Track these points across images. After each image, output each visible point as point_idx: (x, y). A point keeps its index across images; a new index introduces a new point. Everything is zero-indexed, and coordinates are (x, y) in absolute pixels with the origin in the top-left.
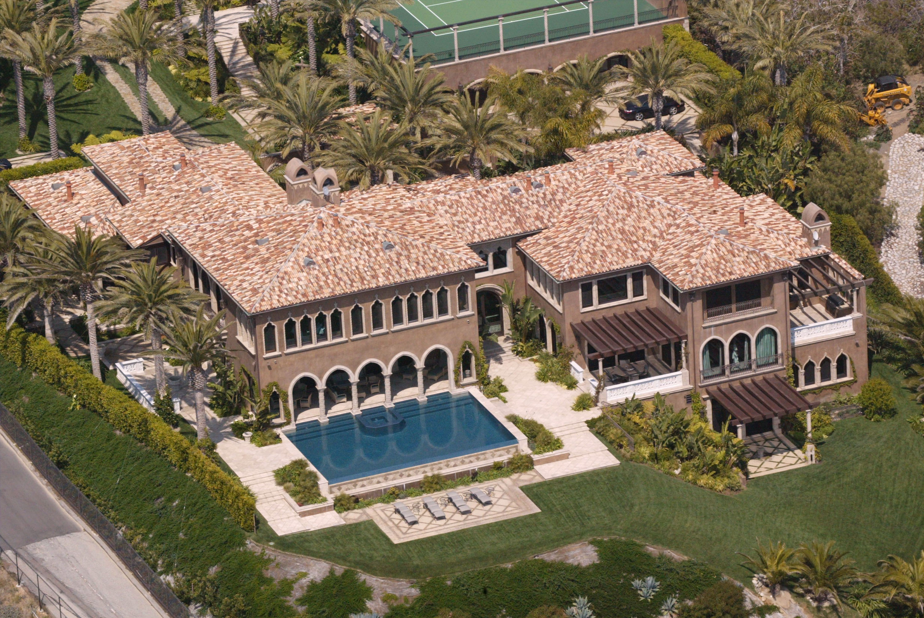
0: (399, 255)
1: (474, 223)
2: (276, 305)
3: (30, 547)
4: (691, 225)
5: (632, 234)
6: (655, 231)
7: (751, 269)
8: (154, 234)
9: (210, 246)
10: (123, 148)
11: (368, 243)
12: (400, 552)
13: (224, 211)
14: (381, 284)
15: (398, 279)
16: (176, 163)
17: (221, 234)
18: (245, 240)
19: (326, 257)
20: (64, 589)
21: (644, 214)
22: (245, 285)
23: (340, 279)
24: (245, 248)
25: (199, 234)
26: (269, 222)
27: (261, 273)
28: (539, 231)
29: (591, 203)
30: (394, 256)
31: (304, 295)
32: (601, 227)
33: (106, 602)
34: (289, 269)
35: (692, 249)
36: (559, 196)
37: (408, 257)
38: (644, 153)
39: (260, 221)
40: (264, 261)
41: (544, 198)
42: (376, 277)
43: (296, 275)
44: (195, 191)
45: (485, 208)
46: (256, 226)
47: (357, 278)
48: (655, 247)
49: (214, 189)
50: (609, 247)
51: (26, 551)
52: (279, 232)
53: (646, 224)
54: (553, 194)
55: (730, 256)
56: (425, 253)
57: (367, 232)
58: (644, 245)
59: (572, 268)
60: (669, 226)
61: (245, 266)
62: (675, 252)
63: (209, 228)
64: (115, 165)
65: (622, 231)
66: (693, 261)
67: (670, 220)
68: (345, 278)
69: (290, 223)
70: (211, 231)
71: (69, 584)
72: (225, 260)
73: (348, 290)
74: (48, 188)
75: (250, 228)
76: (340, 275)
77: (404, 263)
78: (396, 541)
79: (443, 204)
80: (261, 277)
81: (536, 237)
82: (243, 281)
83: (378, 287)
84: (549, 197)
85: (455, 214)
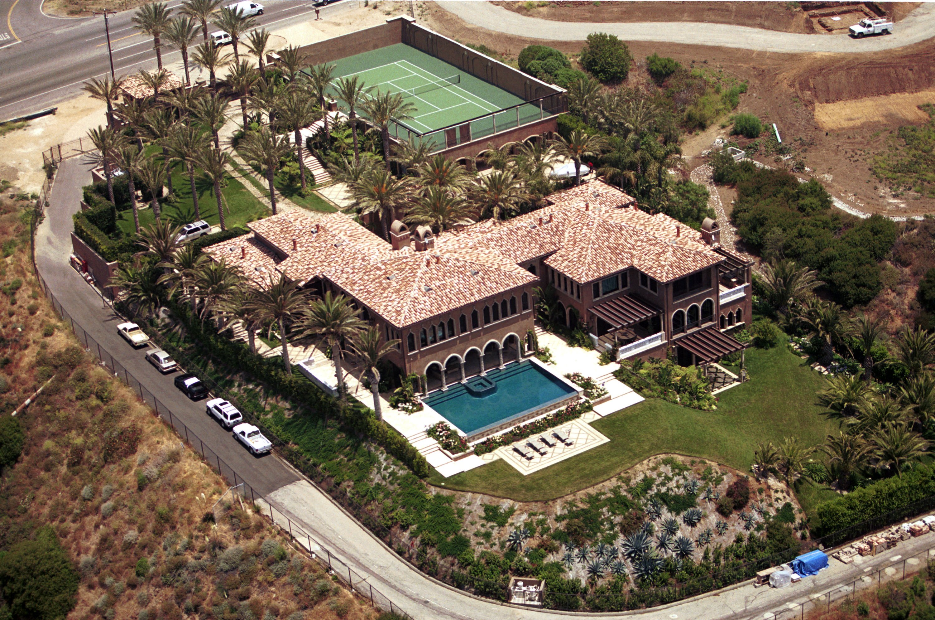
0: (483, 279)
1: (515, 252)
2: (415, 321)
3: (272, 495)
4: (650, 240)
5: (616, 248)
6: (629, 245)
7: (699, 265)
8: (312, 277)
9: (356, 283)
10: (273, 223)
11: (461, 272)
12: (528, 480)
13: (355, 258)
14: (477, 299)
15: (488, 295)
16: (313, 230)
17: (361, 274)
18: (379, 278)
19: (438, 284)
20: (305, 525)
21: (619, 235)
22: (389, 308)
23: (451, 299)
24: (380, 283)
25: (345, 275)
26: (391, 265)
27: (398, 300)
28: (555, 252)
29: (584, 231)
30: (480, 279)
31: (431, 311)
32: (596, 246)
33: (334, 531)
34: (417, 296)
35: (659, 255)
36: (561, 228)
37: (489, 279)
38: (598, 195)
39: (385, 264)
40: (398, 291)
41: (552, 230)
42: (472, 295)
43: (422, 299)
44: (331, 248)
45: (518, 241)
46: (383, 267)
47: (460, 296)
48: (632, 256)
49: (344, 244)
50: (605, 258)
51: (270, 498)
52: (401, 270)
53: (622, 241)
54: (557, 227)
55: (684, 258)
56: (499, 275)
57: (458, 264)
58: (625, 255)
59: (587, 275)
60: (636, 241)
61: (385, 295)
62: (647, 258)
63: (351, 271)
64: (272, 233)
65: (609, 247)
66: (663, 263)
67: (635, 238)
68: (454, 298)
69: (406, 263)
70: (353, 273)
71: (306, 520)
72: (369, 292)
73: (458, 305)
74: (227, 250)
75: (379, 269)
76: (450, 296)
77: (488, 283)
78: (525, 473)
79: (492, 240)
80: (399, 303)
81: (554, 255)
82: (386, 306)
83: (476, 301)
84: (555, 229)
85: (501, 246)
